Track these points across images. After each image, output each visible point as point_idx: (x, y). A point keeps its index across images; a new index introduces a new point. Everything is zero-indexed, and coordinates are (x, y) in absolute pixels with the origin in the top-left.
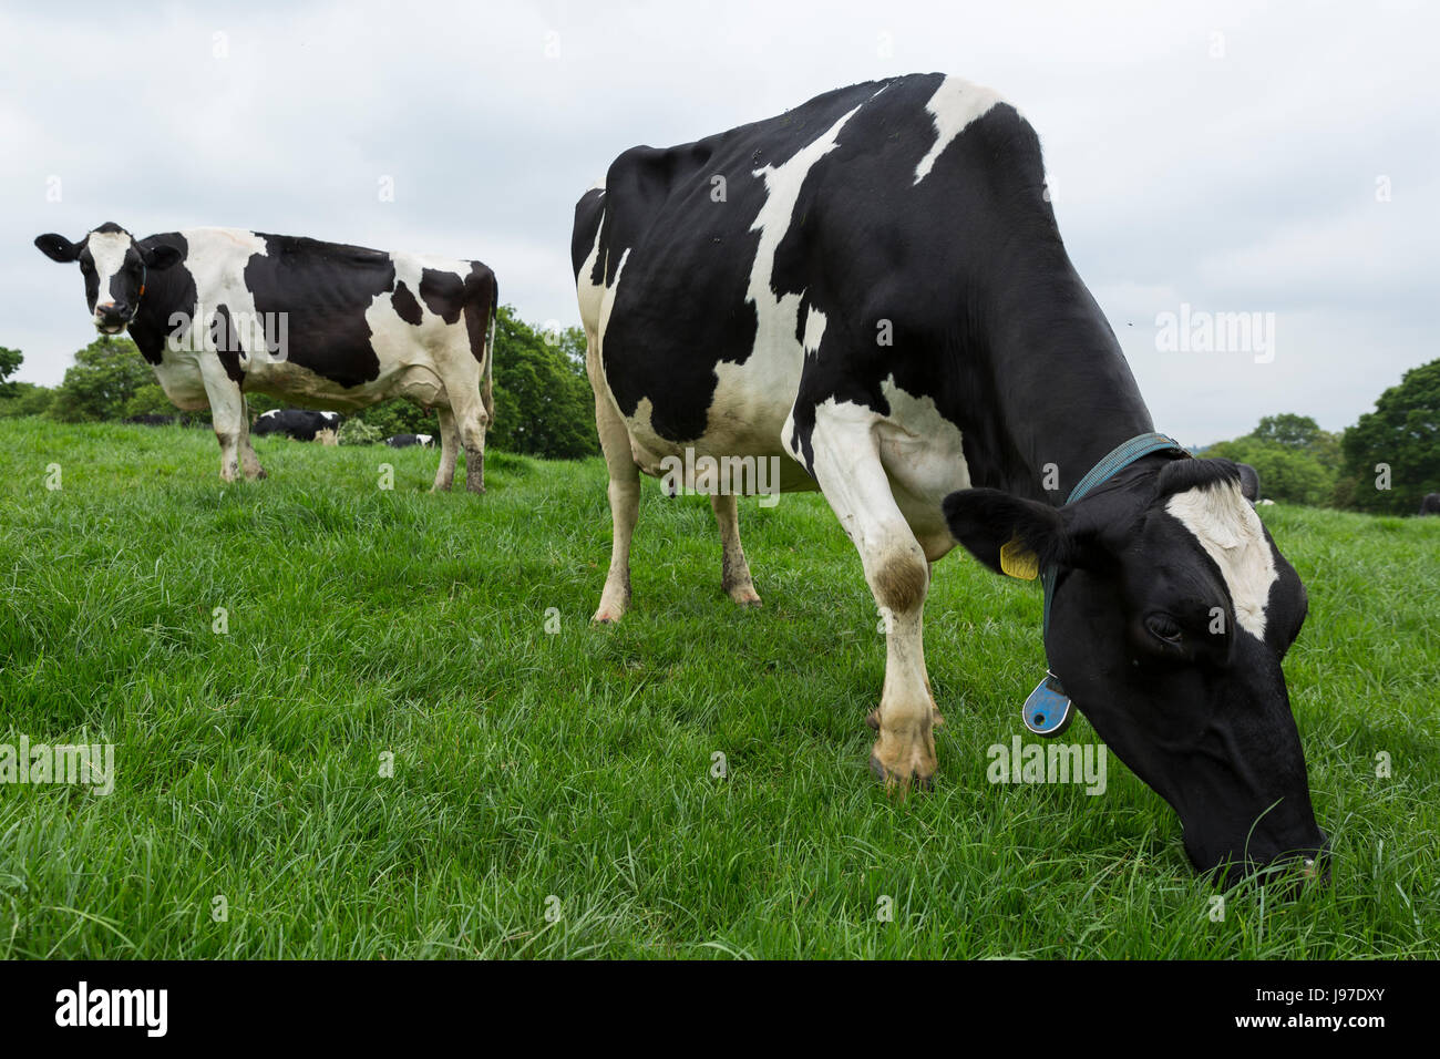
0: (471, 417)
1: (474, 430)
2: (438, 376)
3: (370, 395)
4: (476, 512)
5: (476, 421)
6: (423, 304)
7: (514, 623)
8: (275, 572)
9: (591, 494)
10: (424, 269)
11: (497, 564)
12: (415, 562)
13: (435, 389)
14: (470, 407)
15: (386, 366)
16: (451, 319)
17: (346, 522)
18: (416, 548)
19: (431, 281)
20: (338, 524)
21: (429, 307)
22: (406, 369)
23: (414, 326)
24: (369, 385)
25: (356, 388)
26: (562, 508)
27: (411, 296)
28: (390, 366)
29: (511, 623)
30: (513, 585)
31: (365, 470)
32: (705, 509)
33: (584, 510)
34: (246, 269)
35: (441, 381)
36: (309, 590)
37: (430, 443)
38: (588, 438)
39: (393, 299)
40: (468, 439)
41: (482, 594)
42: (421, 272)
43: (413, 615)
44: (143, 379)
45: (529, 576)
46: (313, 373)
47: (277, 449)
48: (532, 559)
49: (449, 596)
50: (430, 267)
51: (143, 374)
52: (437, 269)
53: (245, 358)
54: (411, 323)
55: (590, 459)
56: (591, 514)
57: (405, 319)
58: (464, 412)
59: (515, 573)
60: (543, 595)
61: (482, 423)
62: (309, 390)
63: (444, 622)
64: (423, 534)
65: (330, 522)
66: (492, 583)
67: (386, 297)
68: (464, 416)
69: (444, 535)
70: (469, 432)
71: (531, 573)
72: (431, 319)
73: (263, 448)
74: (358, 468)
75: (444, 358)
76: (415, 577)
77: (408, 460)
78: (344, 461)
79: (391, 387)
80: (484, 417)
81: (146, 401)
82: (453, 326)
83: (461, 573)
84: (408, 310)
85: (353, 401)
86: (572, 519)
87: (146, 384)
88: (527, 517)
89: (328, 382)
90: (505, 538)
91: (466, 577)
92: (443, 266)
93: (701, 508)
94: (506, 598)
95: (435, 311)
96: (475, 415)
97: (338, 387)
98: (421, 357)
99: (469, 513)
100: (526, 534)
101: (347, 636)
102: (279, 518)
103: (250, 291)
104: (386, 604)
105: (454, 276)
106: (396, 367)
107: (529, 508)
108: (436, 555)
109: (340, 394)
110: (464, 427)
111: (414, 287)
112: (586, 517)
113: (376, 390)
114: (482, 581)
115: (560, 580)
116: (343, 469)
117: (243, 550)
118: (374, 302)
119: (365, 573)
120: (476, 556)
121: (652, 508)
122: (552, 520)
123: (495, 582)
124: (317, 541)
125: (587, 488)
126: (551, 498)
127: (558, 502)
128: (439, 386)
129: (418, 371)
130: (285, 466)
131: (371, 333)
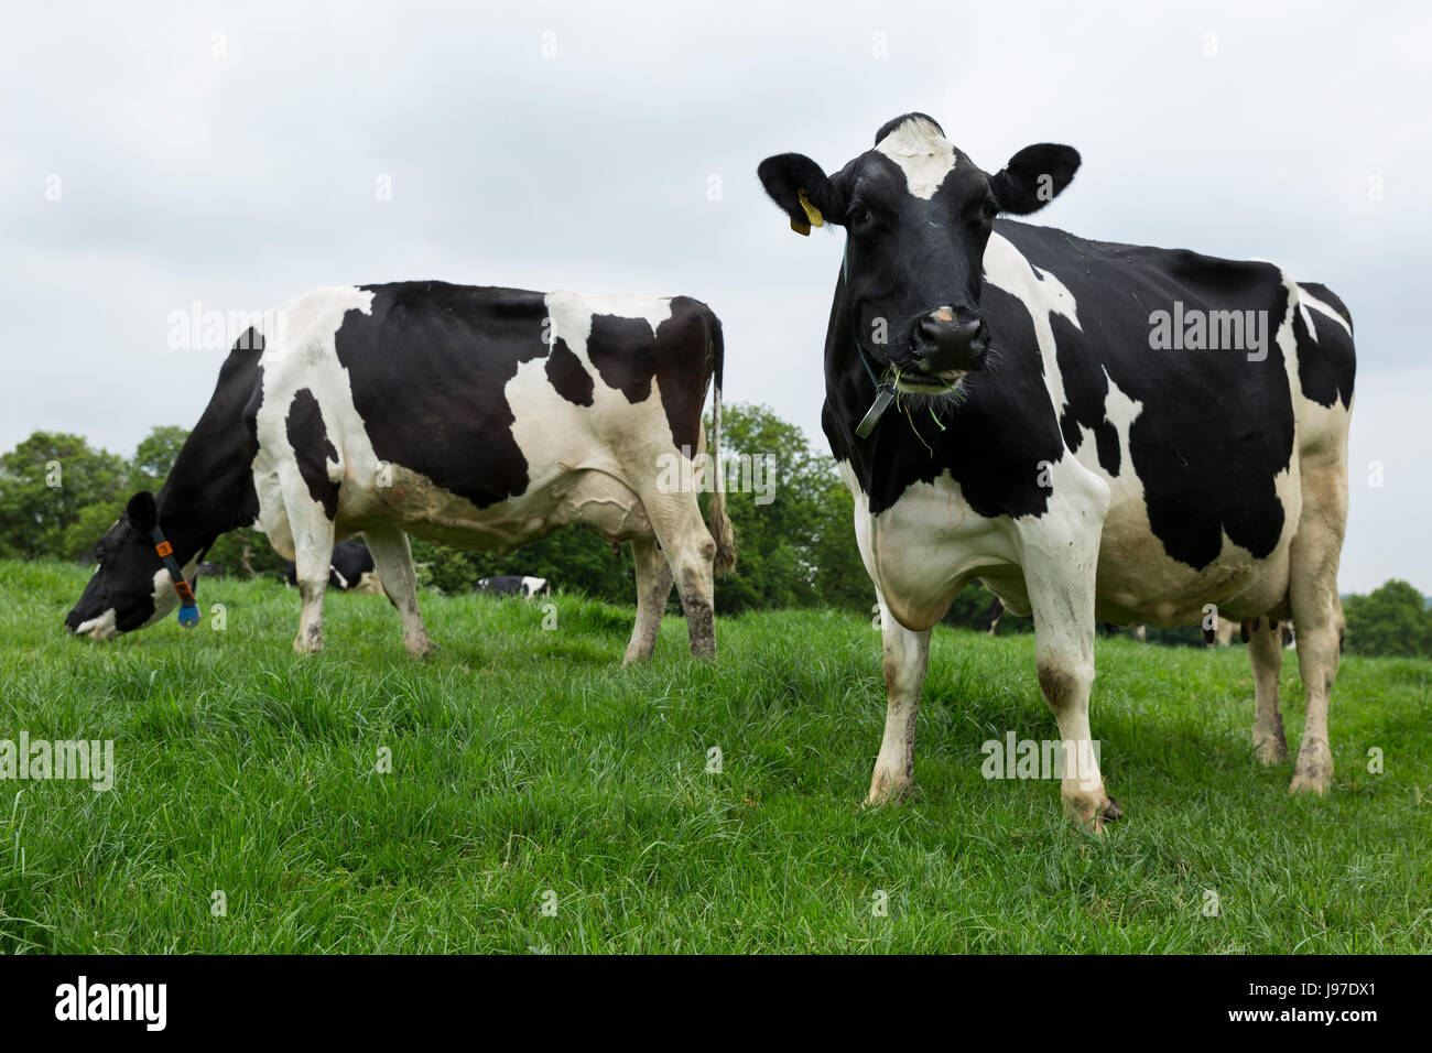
0: (690, 549)
1: (696, 569)
2: (627, 487)
3: (520, 519)
4: (559, 704)
5: (699, 555)
6: (594, 373)
7: (609, 917)
8: (214, 812)
9: (749, 676)
10: (595, 317)
11: (585, 802)
12: (449, 797)
13: (624, 510)
14: (687, 531)
15: (538, 471)
16: (636, 394)
17: (342, 725)
18: (451, 770)
19: (608, 337)
20: (328, 726)
21: (602, 375)
22: (576, 475)
23: (581, 407)
24: (515, 503)
25: (495, 506)
26: (700, 701)
27: (575, 360)
28: (545, 470)
29: (603, 915)
30: (611, 840)
31: (389, 634)
32: (946, 703)
33: (737, 705)
34: (338, 334)
35: (636, 495)
36: (264, 849)
37: (543, 590)
38: (749, 579)
39: (548, 368)
40: (688, 585)
41: (556, 858)
42: (588, 322)
43: (434, 896)
44: (91, 495)
45: (640, 824)
46: (430, 482)
47: (261, 600)
48: (646, 794)
49: (502, 860)
50: (604, 311)
51: (90, 487)
52: (617, 314)
53: (336, 460)
54: (577, 403)
55: (750, 614)
56: (749, 712)
57: (567, 399)
58: (677, 541)
59: (616, 818)
60: (663, 860)
61: (707, 557)
62: (432, 513)
63: (488, 911)
64: (464, 747)
65: (313, 724)
66: (576, 837)
67: (538, 365)
68: (676, 547)
69: (499, 747)
70: (689, 573)
71: (643, 821)
72: (607, 395)
73: (241, 599)
74: (379, 631)
75: (633, 459)
76: (447, 824)
77: (458, 616)
78: (357, 620)
79: (554, 508)
80: (709, 546)
81: (93, 528)
82: (641, 404)
83: (521, 818)
84: (570, 382)
85: (494, 530)
86: (717, 719)
87: (94, 501)
88: (640, 716)
89: (453, 496)
90: (601, 756)
91: (532, 826)
92: (626, 310)
93: (939, 702)
94: (598, 865)
95: (611, 384)
96: (695, 546)
97: (469, 507)
98: (597, 457)
99: (546, 709)
100: (638, 748)
101: (317, 935)
102: (234, 718)
103: (343, 367)
104: (391, 874)
105: (642, 325)
106: (555, 472)
107: (645, 701)
108: (484, 784)
109: (474, 519)
110: (680, 568)
111: (579, 348)
112: (740, 717)
113: (530, 512)
114: (558, 832)
115: (694, 834)
116: (356, 633)
117: (169, 772)
118: (519, 371)
119: (361, 816)
120: (549, 788)
121: (854, 700)
122: (682, 721)
123: (582, 834)
124: (289, 758)
125: (743, 666)
126: (683, 684)
127: (694, 690)
128: (630, 503)
129: (594, 480)
130: (268, 627)
131: (512, 419)
